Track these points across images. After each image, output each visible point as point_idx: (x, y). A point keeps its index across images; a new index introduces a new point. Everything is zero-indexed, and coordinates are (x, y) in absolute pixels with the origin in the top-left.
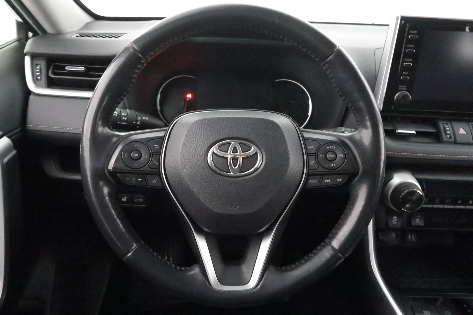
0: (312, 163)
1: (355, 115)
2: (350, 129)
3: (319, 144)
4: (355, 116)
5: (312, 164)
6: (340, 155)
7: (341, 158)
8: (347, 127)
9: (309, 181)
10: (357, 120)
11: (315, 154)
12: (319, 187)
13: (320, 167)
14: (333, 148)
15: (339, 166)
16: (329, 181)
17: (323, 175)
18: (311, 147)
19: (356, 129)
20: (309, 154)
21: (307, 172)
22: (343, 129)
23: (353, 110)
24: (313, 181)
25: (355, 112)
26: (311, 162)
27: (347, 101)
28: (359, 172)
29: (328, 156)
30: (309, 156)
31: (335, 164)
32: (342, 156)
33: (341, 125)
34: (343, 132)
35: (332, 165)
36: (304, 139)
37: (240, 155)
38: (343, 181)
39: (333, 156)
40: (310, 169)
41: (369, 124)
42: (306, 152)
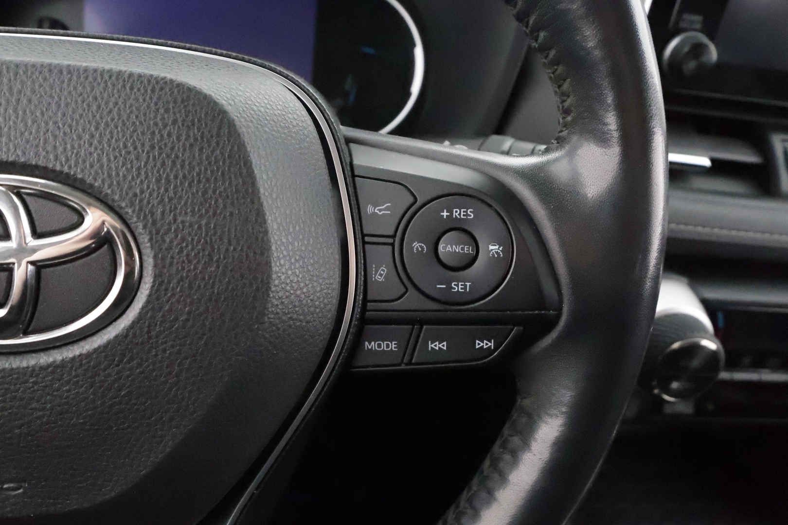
0: (380, 274)
1: (558, 81)
2: (529, 146)
3: (411, 199)
4: (559, 87)
5: (381, 279)
6: (491, 247)
7: (494, 260)
8: (520, 137)
9: (367, 343)
10: (566, 104)
11: (393, 236)
12: (403, 367)
13: (411, 290)
14: (467, 215)
15: (488, 290)
16: (444, 346)
17: (422, 323)
18: (380, 210)
19: (561, 141)
20: (367, 239)
21: (358, 310)
22: (508, 142)
23: (555, 62)
24: (384, 345)
25: (560, 69)
26: (377, 271)
27: (532, 20)
28: (558, 317)
29: (444, 248)
30: (367, 246)
31: (468, 284)
32: (497, 253)
33: (500, 129)
34: (508, 153)
35: (458, 287)
36: (354, 176)
37: (22, 250)
38: (496, 349)
39: (463, 249)
40: (370, 297)
41: (611, 121)
42: (358, 228)
